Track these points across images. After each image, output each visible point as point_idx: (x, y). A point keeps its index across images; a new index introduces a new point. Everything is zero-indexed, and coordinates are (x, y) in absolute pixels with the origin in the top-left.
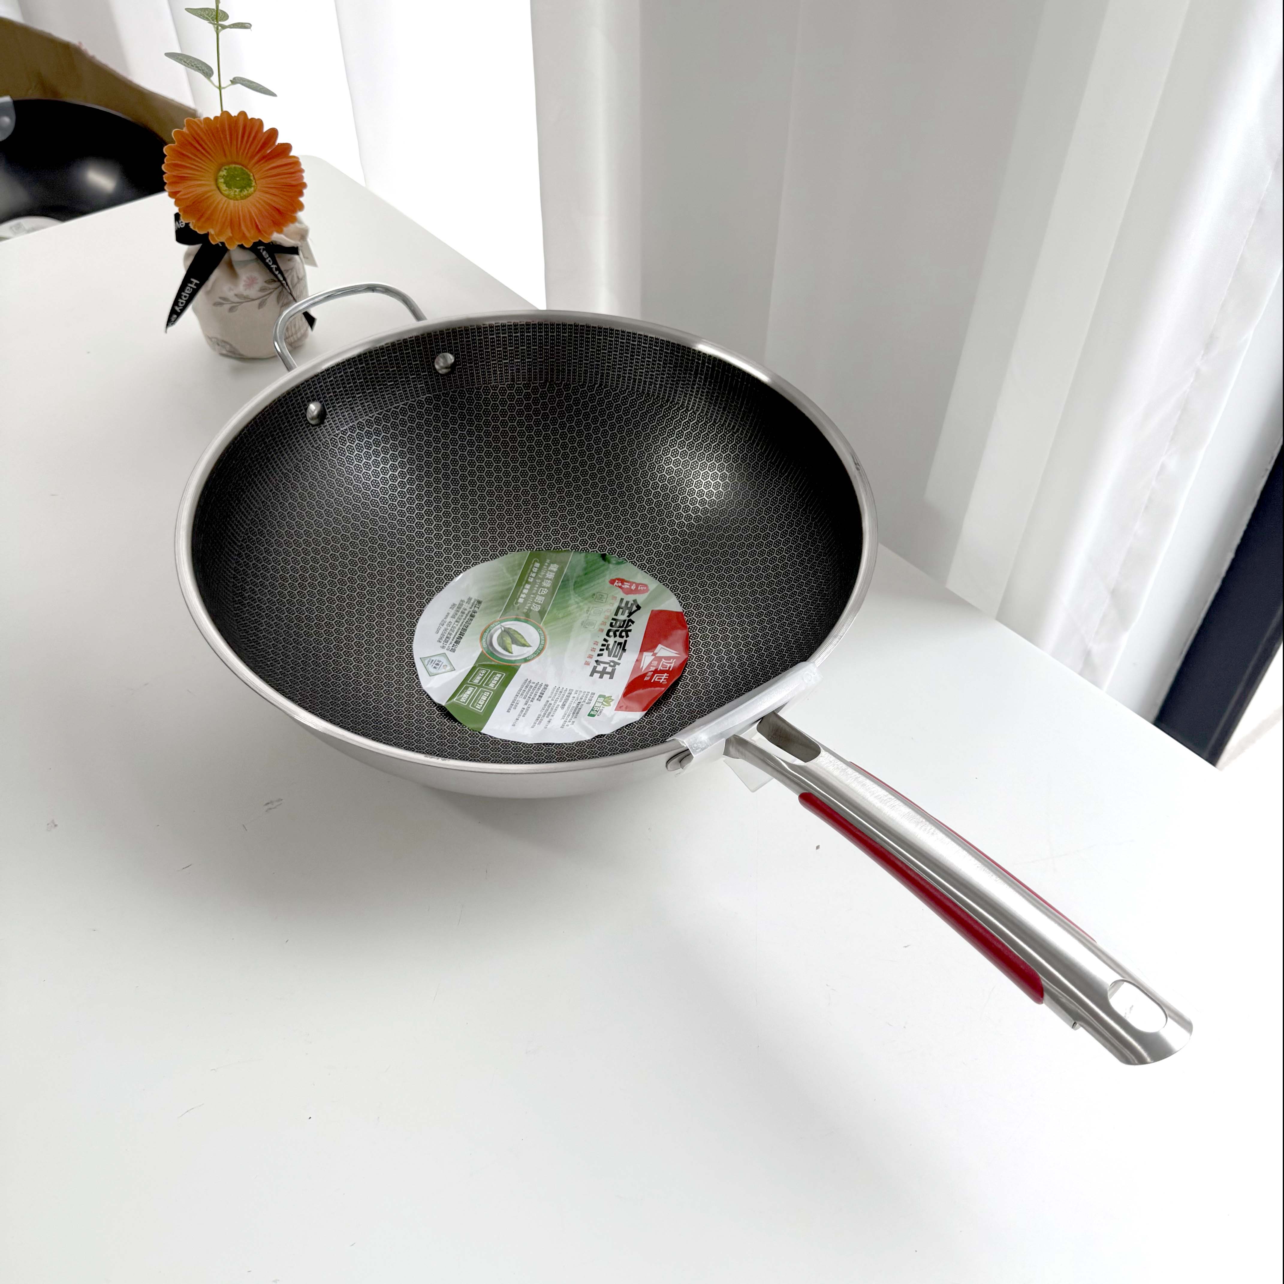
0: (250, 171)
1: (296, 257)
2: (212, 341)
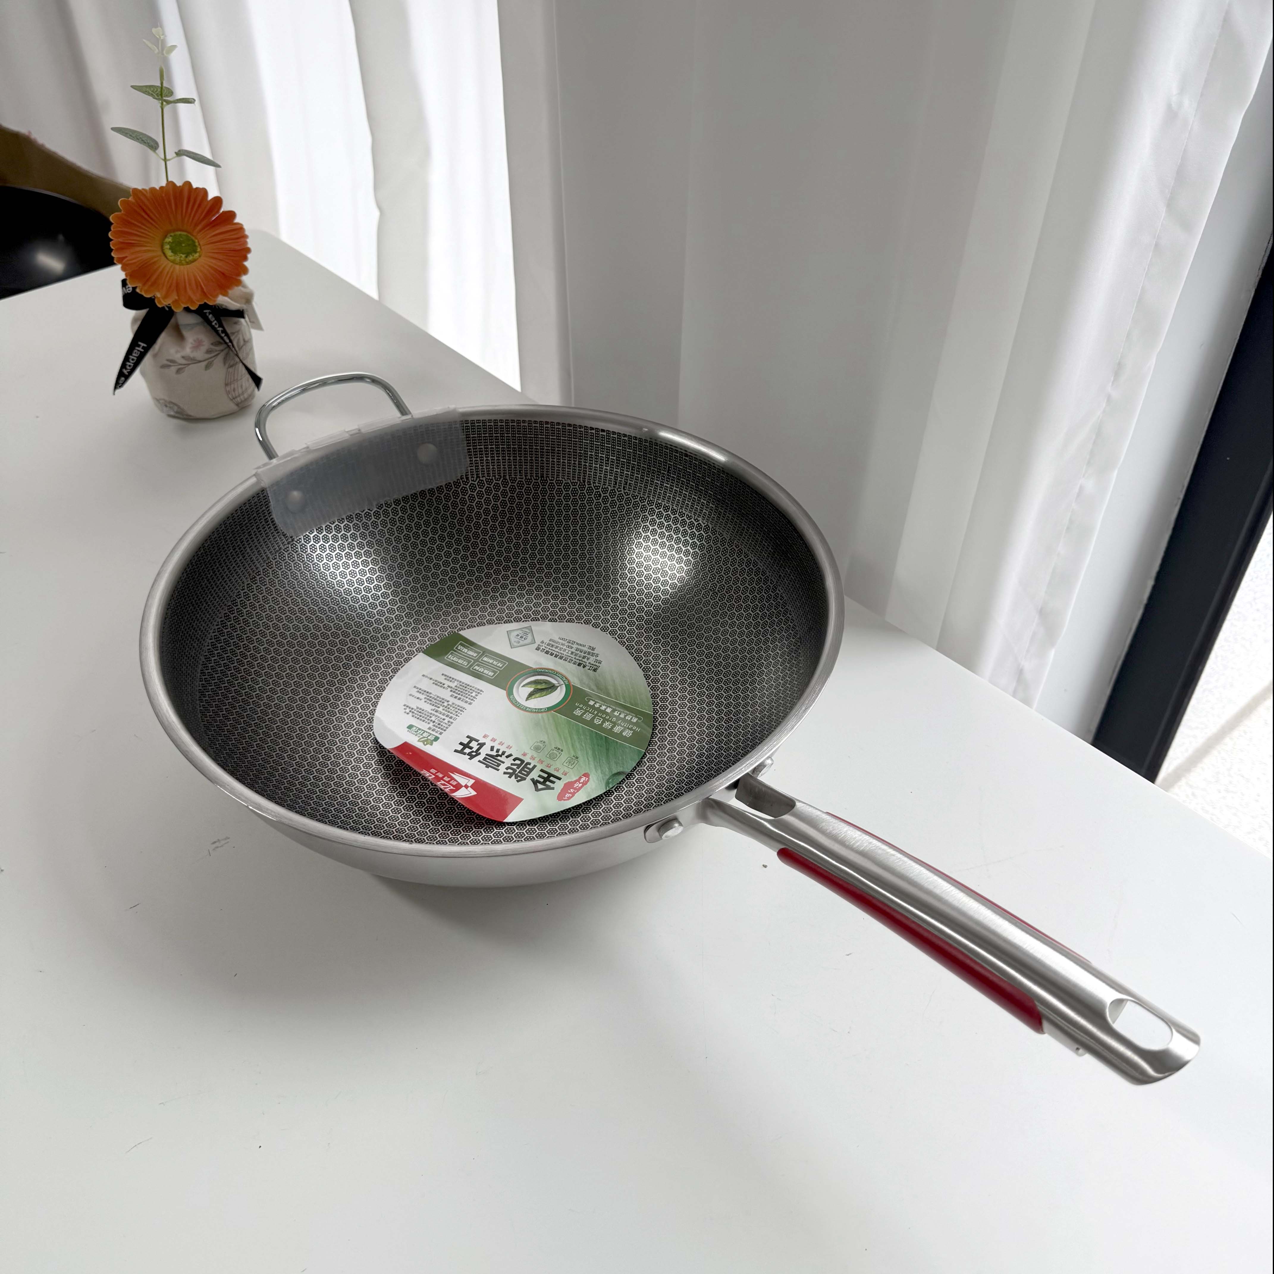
0: (196, 238)
1: (242, 320)
2: (160, 403)
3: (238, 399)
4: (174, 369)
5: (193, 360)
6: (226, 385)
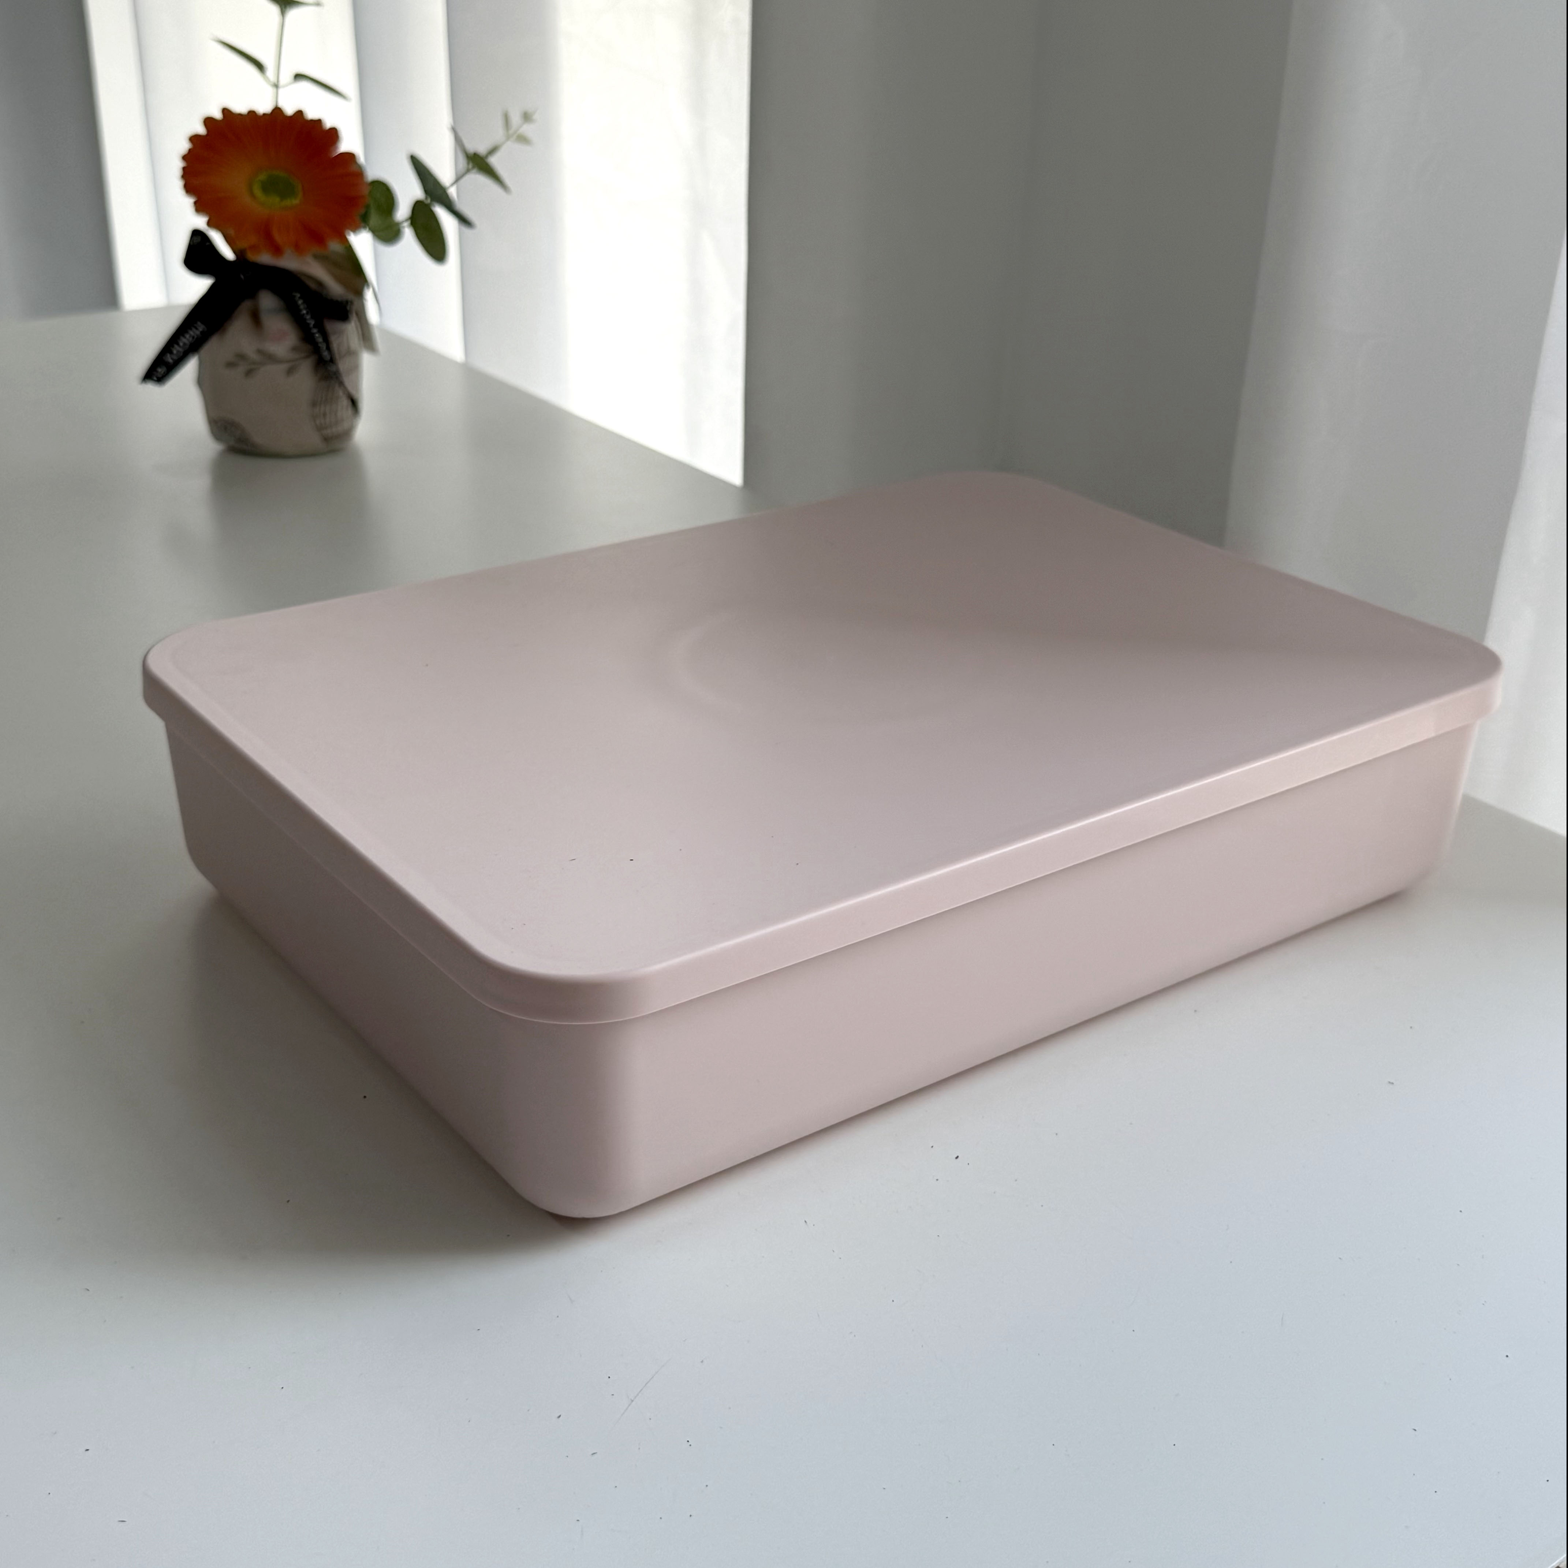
2: (217, 426)
3: (328, 432)
4: (242, 368)
5: (271, 359)
6: (314, 404)
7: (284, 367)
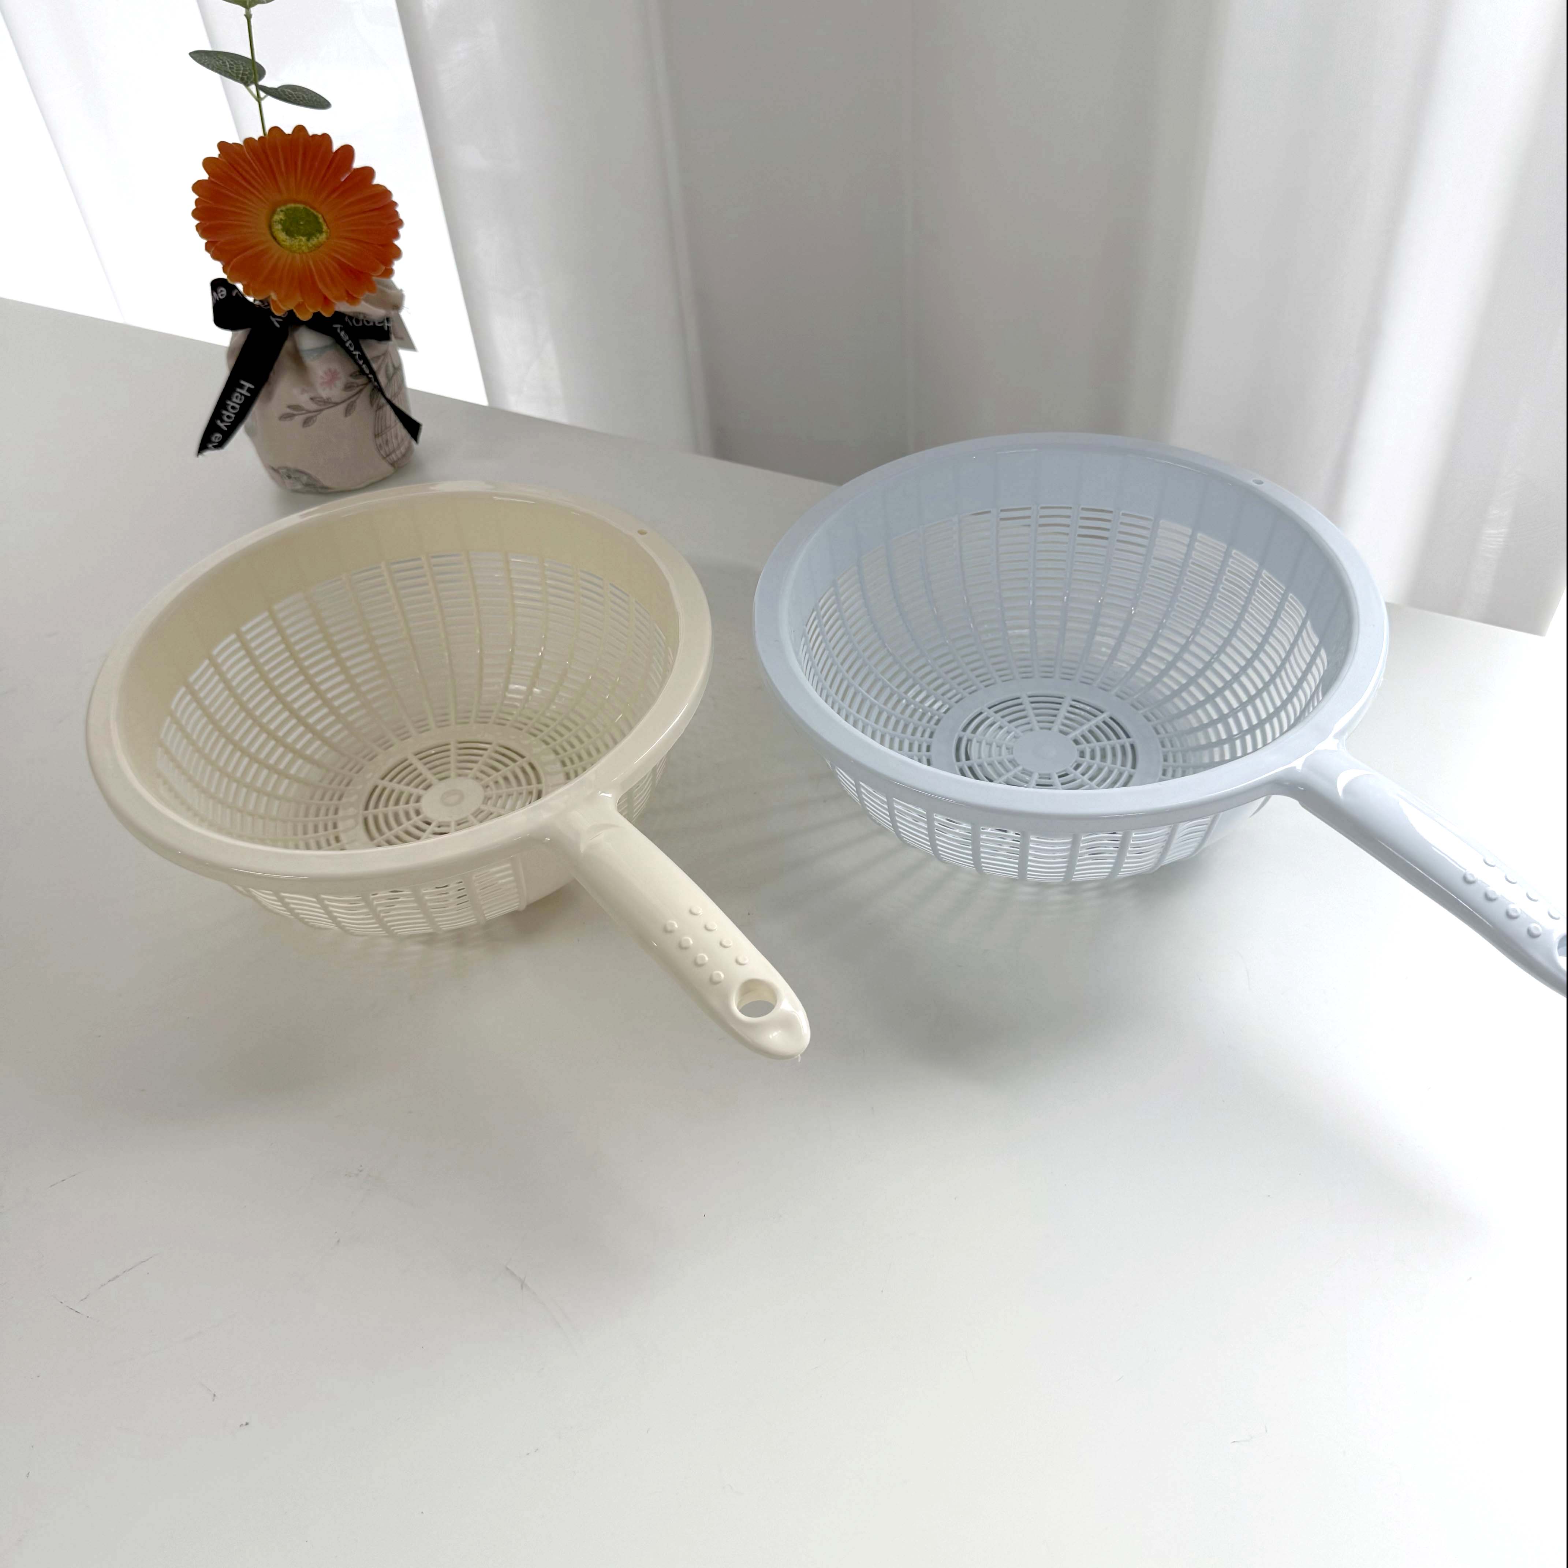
1: (388, 341)
2: (278, 473)
3: (394, 457)
5: (328, 403)
7: (342, 407)
